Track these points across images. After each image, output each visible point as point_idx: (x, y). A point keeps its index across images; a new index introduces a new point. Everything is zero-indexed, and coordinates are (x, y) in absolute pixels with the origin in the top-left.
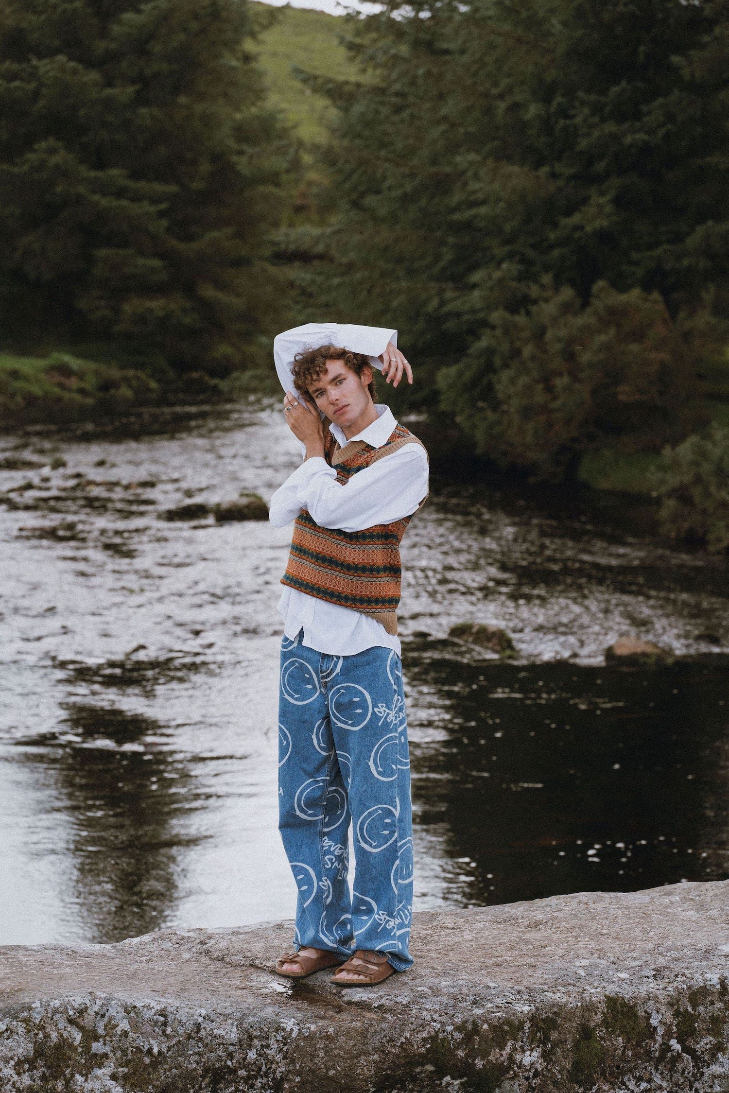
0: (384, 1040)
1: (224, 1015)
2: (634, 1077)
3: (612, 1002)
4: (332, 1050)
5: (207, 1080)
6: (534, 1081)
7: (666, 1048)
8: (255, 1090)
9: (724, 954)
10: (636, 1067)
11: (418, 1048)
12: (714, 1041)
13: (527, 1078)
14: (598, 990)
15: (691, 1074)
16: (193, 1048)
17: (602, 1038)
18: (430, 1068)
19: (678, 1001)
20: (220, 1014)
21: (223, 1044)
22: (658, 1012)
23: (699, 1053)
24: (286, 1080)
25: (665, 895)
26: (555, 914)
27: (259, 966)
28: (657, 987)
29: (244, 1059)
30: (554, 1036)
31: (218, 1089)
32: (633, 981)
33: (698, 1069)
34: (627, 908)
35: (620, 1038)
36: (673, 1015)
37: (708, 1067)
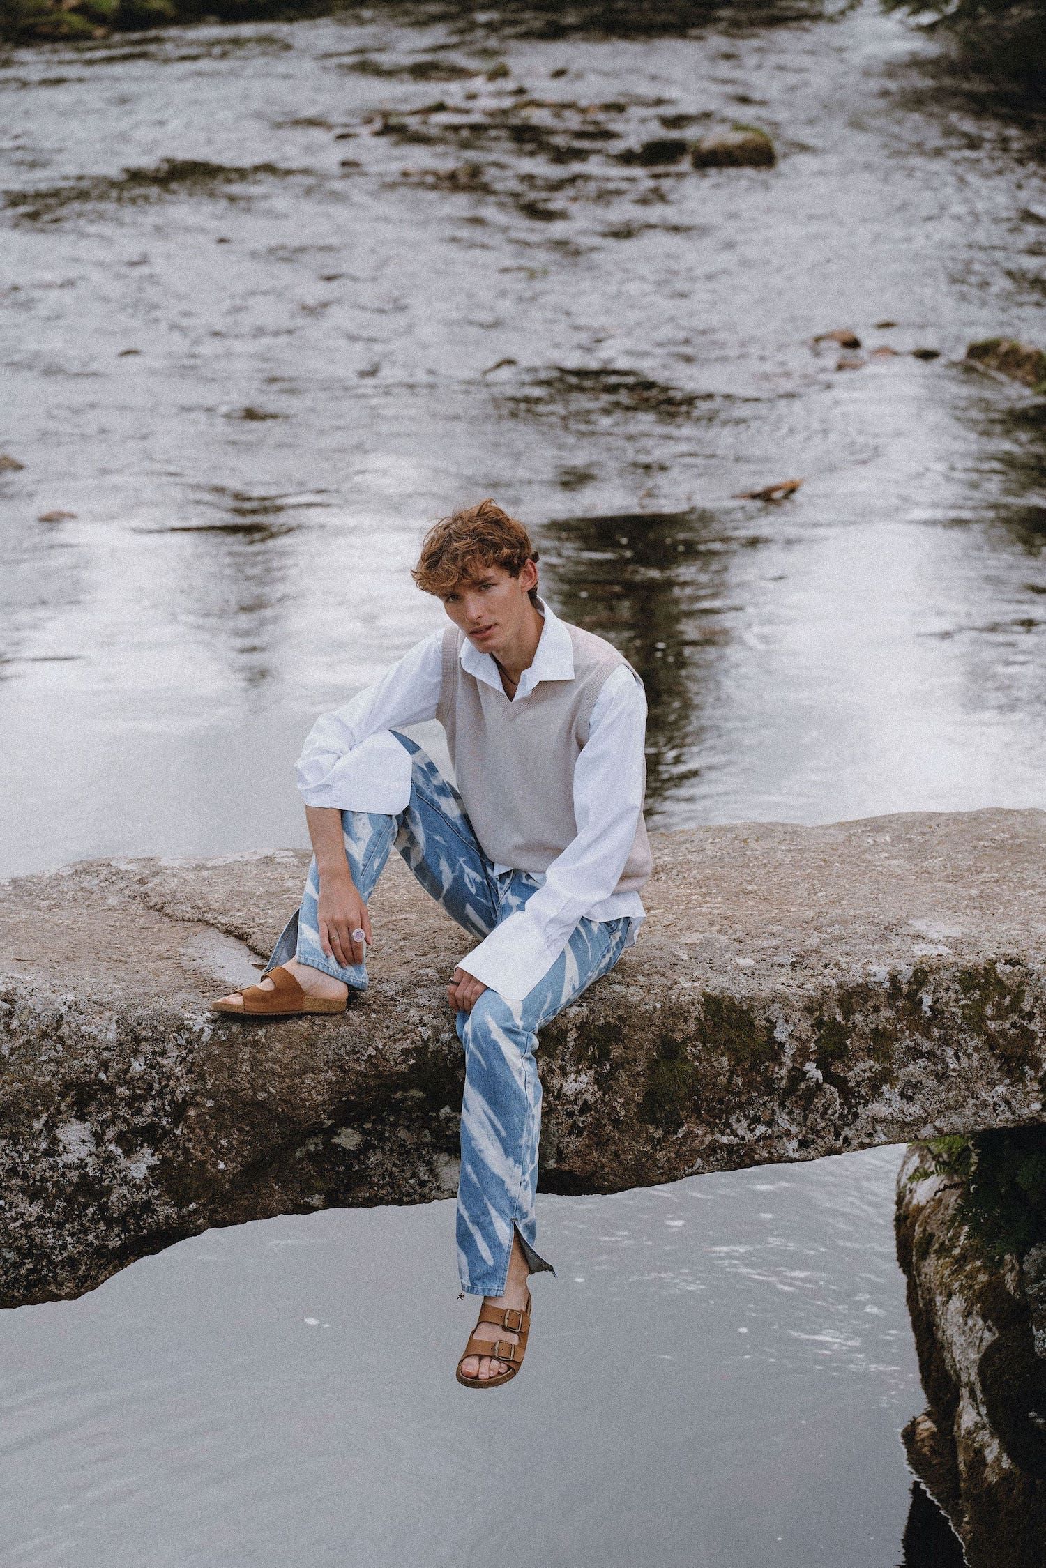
0: (342, 1051)
1: (101, 1005)
2: (746, 1117)
3: (714, 1005)
4: (261, 1061)
5: (69, 1099)
6: (582, 1119)
7: (798, 1075)
8: (143, 1116)
9: (911, 933)
10: (750, 1102)
11: (396, 1065)
12: (877, 1067)
13: (570, 1114)
14: (696, 984)
15: (837, 1115)
16: (49, 1051)
17: (696, 1057)
18: (416, 1093)
19: (821, 1005)
20: (95, 1003)
21: (93, 1048)
22: (787, 1021)
23: (852, 1084)
24: (192, 1104)
25: (871, 830)
26: (689, 857)
27: (212, 921)
28: (791, 982)
29: (126, 1071)
30: (617, 1051)
31: (87, 1114)
32: (757, 972)
33: (850, 1108)
34: (801, 851)
35: (724, 1059)
36: (812, 1026)
37: (866, 1105)
